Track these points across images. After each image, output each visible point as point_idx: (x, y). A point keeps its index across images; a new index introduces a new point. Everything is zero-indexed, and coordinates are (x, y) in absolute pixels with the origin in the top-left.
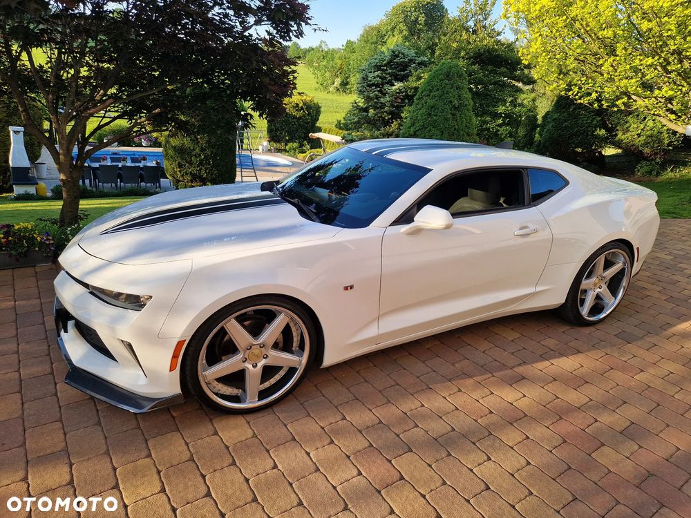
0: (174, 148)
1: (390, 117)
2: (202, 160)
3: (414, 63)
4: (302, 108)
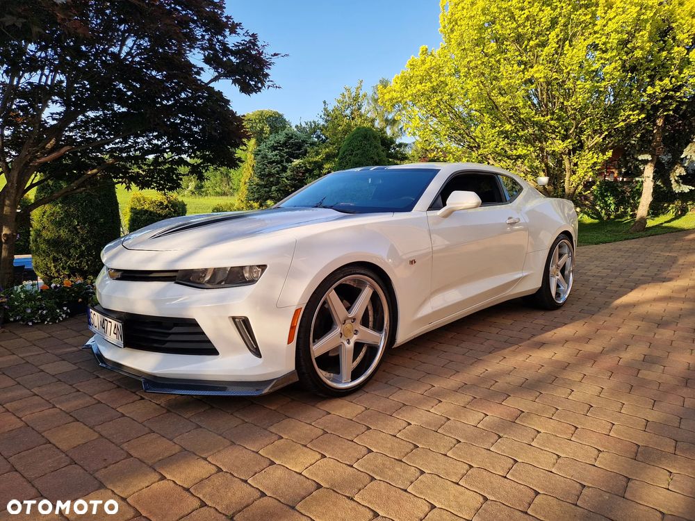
0: (48, 242)
2: (82, 252)
4: (167, 206)
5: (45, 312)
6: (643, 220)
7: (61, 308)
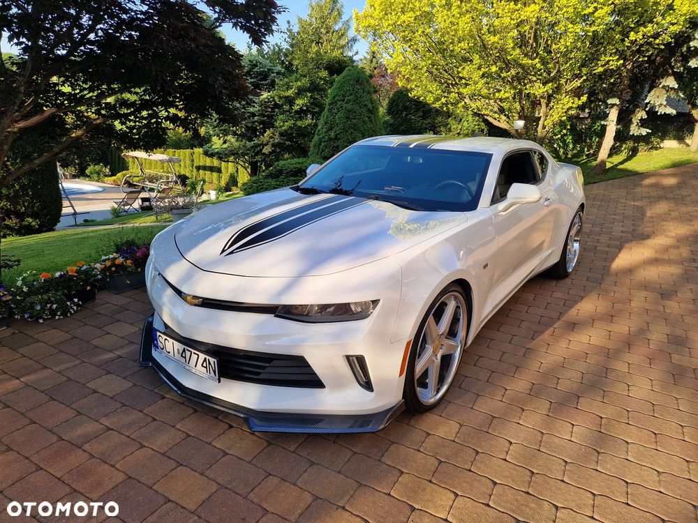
1: (261, 126)
3: (273, 73)
5: (55, 306)
6: (603, 163)
7: (71, 300)
